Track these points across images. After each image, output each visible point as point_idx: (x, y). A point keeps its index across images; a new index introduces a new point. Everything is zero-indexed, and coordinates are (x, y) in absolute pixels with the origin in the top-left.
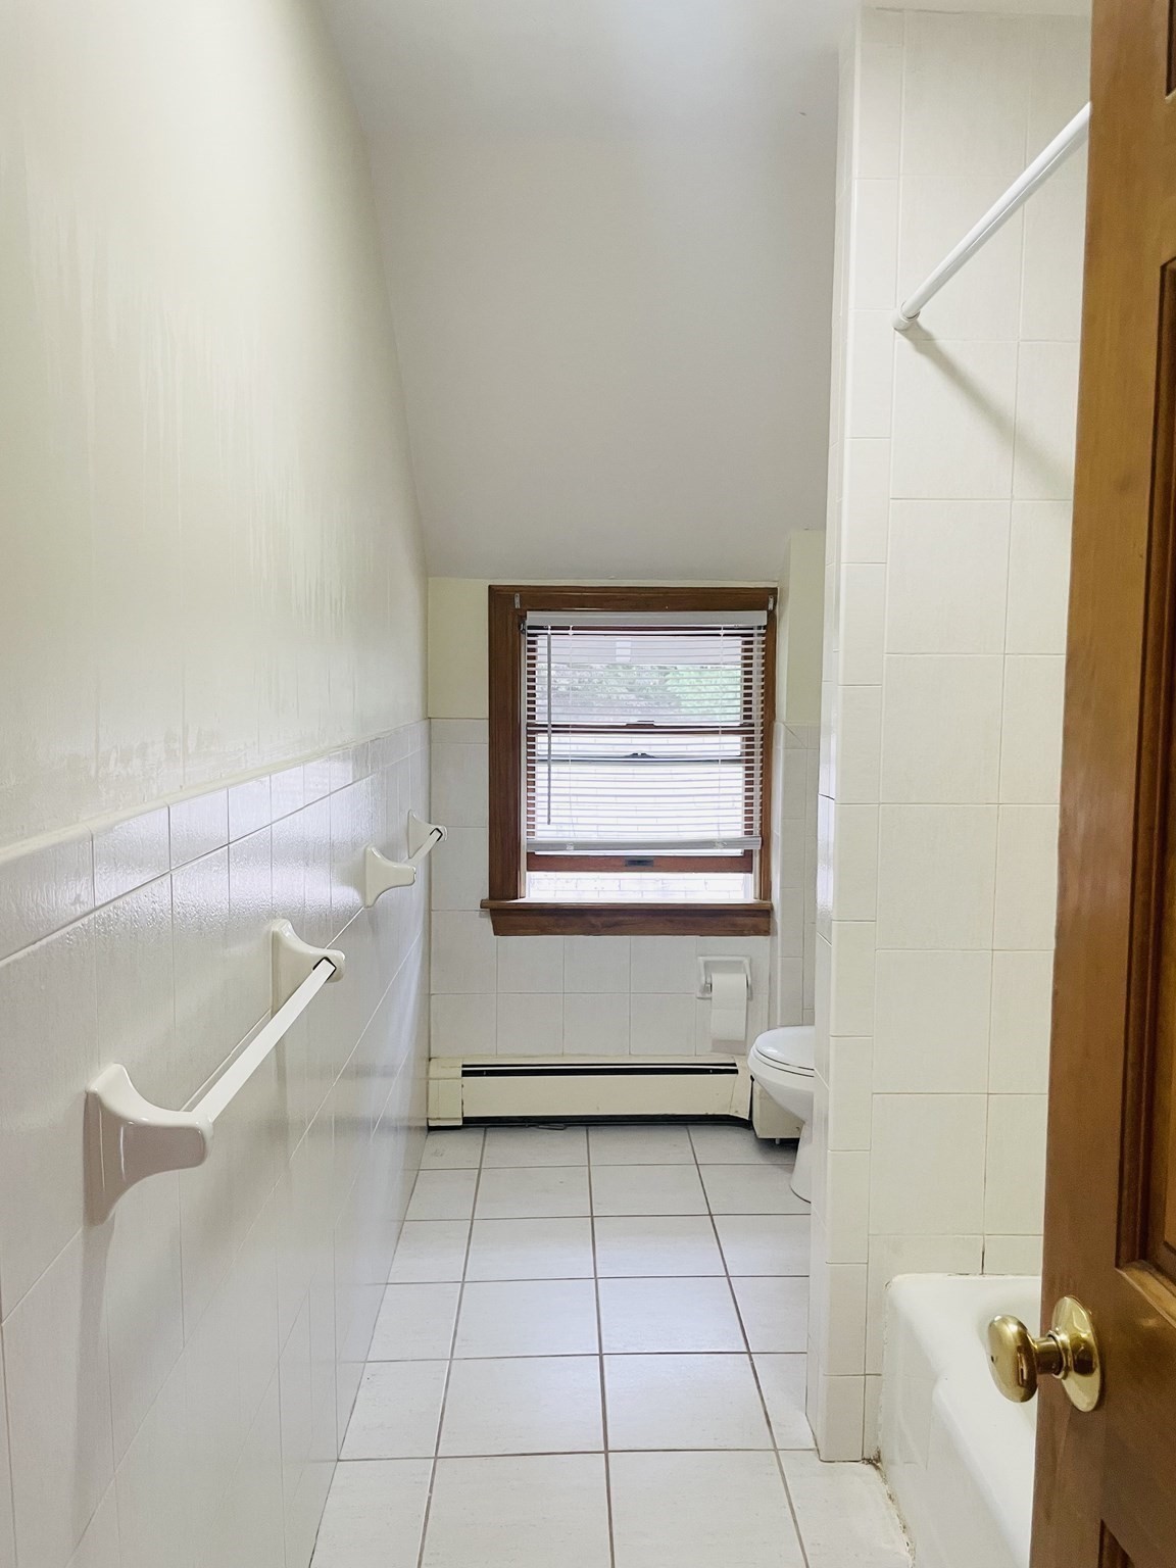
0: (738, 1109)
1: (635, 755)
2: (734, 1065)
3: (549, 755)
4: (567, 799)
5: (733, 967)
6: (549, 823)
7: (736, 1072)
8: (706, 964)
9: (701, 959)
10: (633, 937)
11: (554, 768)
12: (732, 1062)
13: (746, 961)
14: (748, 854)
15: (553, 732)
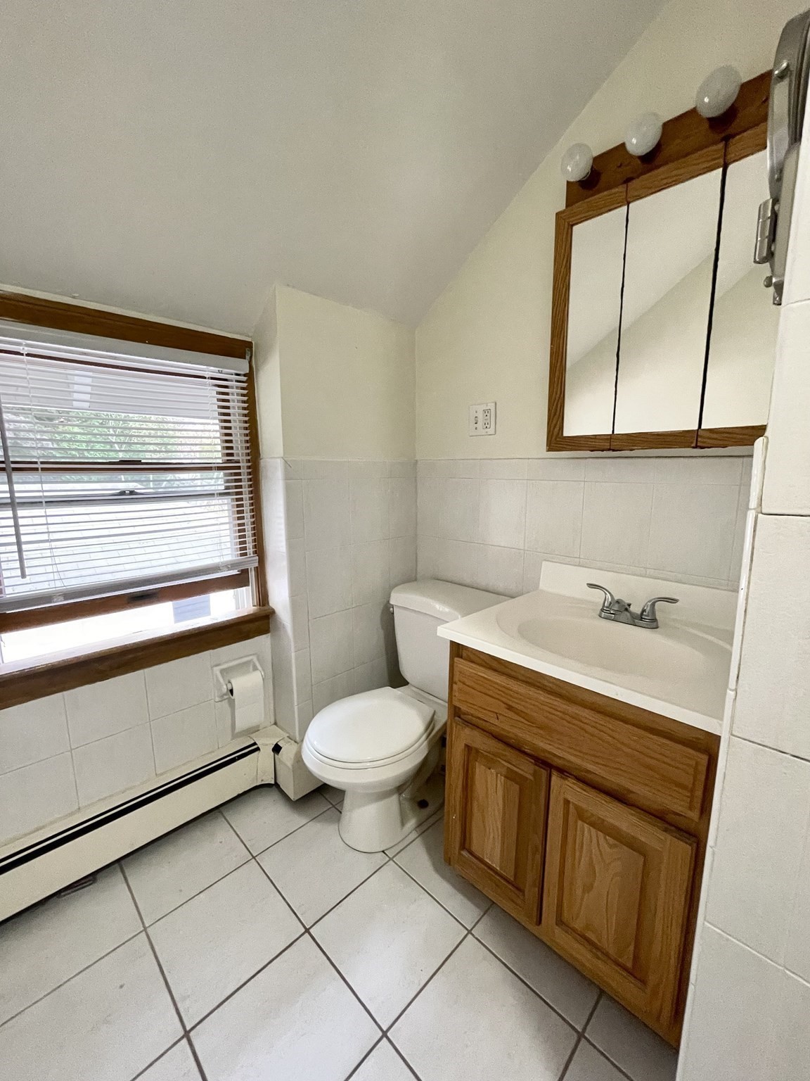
0: (264, 778)
1: (123, 493)
2: (255, 744)
3: (12, 497)
4: (47, 545)
5: (244, 668)
6: (23, 576)
7: (258, 749)
8: (222, 671)
9: (217, 670)
10: (147, 670)
11: (20, 513)
12: (253, 742)
13: (255, 658)
14: (245, 572)
15: (15, 469)
